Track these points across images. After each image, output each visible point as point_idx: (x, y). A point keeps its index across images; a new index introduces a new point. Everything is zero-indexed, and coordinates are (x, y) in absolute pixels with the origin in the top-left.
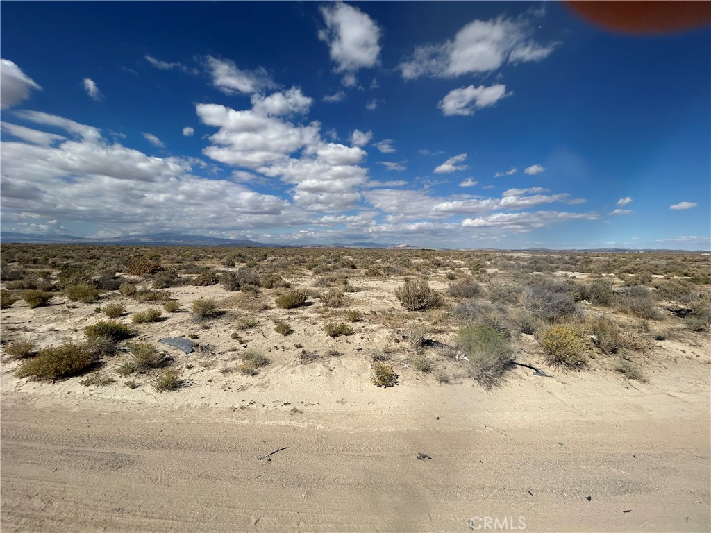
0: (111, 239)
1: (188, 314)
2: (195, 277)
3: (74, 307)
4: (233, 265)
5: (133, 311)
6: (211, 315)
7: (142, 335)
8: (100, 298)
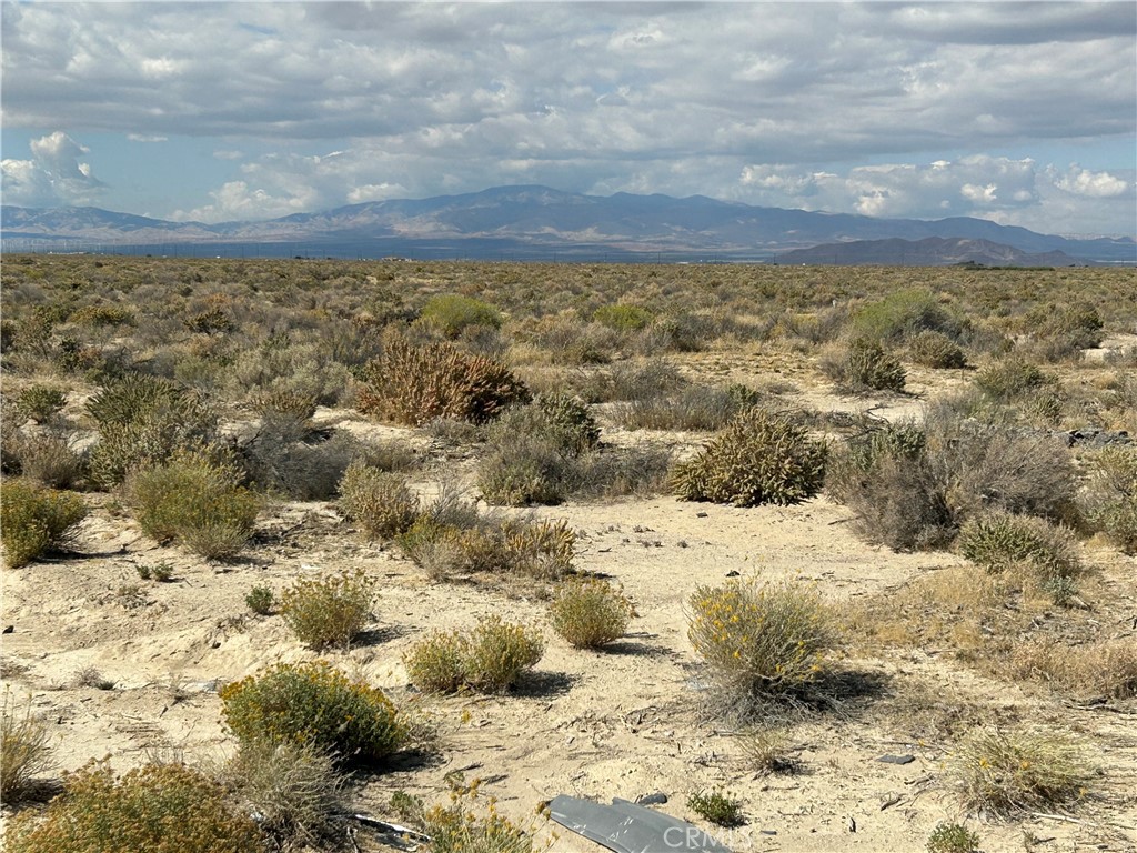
0: (271, 223)
1: (667, 669)
2: (688, 448)
3: (164, 578)
4: (893, 384)
5: (405, 621)
6: (802, 693)
7: (458, 762)
8: (261, 539)
